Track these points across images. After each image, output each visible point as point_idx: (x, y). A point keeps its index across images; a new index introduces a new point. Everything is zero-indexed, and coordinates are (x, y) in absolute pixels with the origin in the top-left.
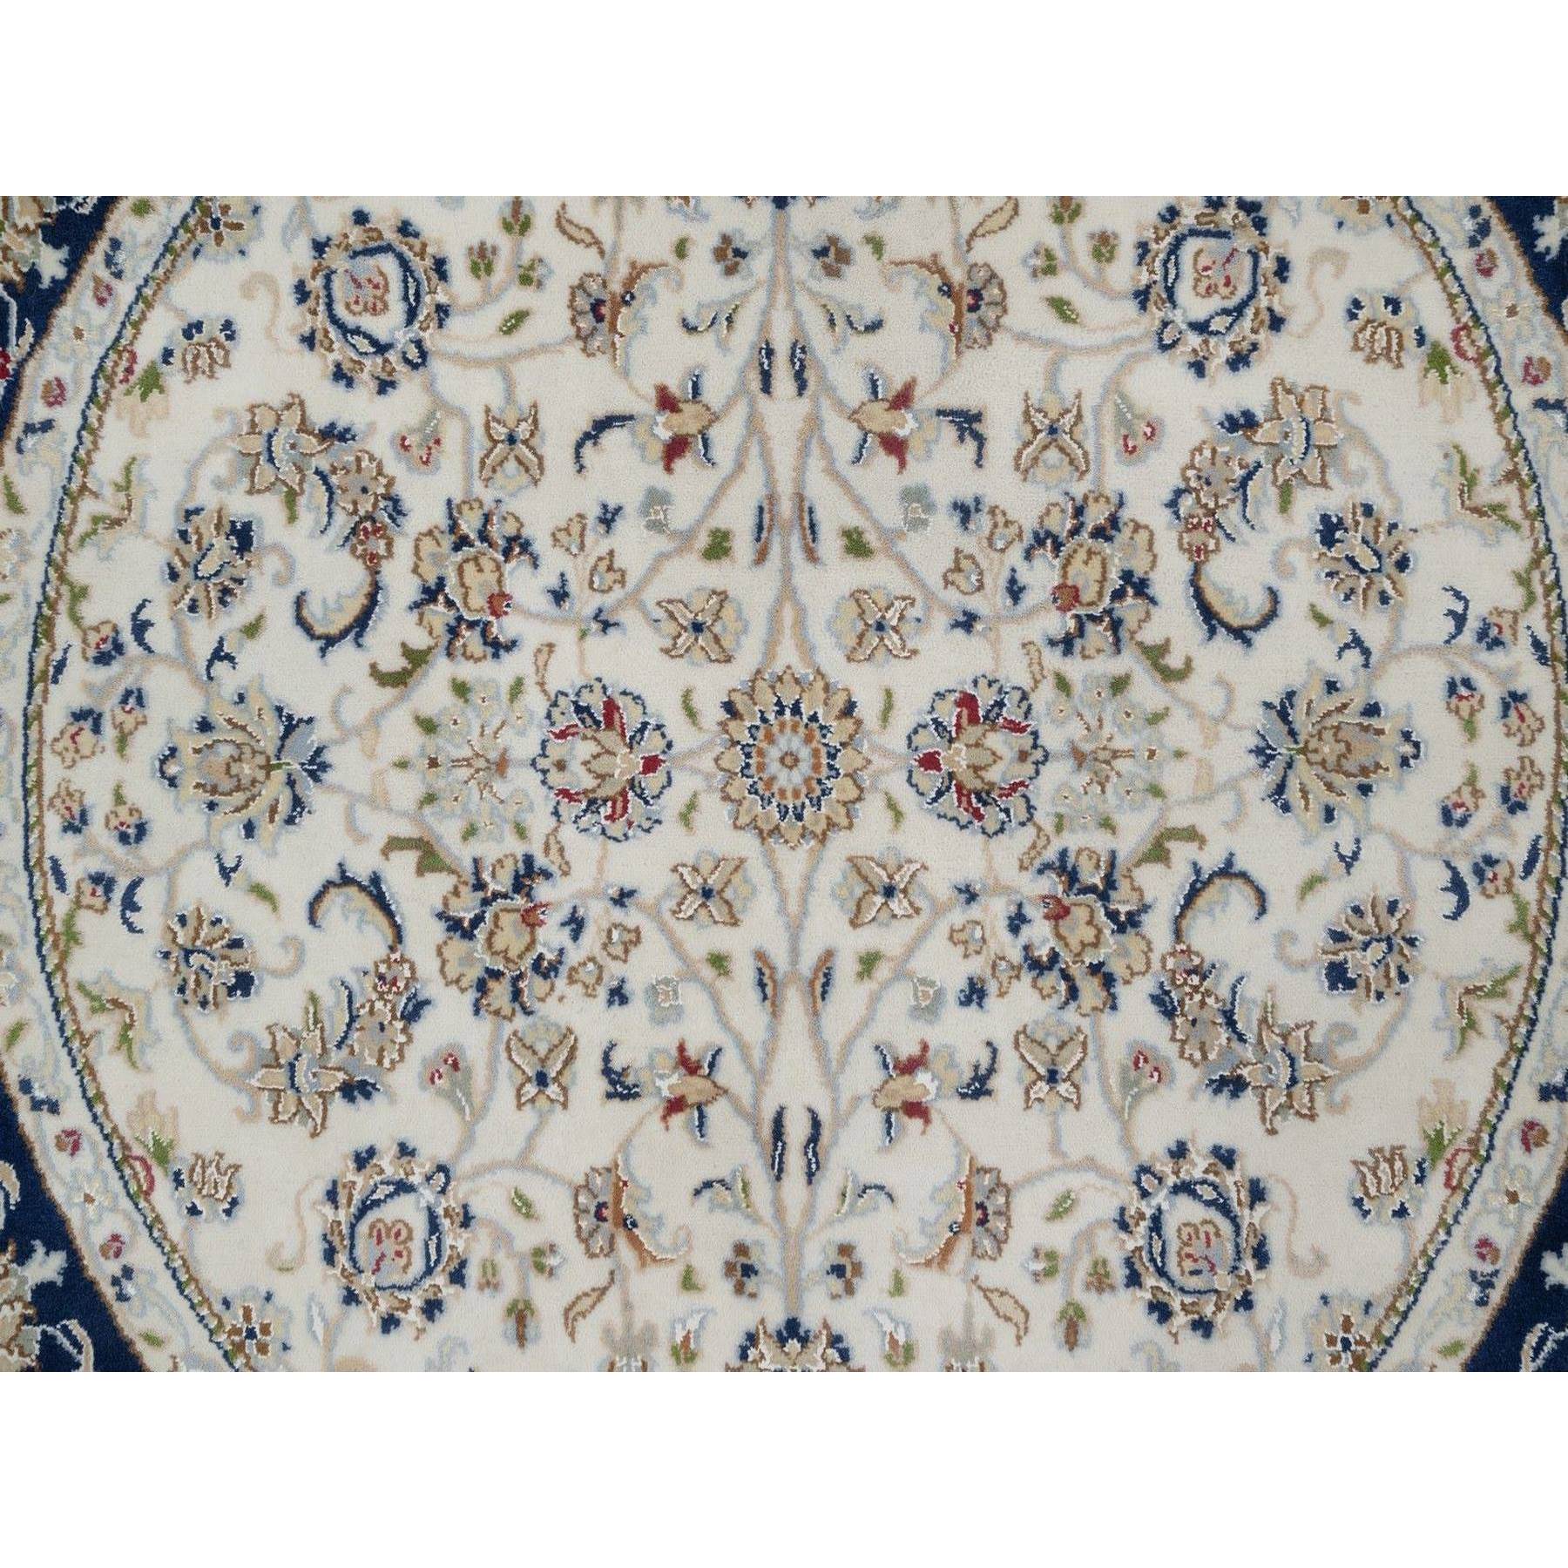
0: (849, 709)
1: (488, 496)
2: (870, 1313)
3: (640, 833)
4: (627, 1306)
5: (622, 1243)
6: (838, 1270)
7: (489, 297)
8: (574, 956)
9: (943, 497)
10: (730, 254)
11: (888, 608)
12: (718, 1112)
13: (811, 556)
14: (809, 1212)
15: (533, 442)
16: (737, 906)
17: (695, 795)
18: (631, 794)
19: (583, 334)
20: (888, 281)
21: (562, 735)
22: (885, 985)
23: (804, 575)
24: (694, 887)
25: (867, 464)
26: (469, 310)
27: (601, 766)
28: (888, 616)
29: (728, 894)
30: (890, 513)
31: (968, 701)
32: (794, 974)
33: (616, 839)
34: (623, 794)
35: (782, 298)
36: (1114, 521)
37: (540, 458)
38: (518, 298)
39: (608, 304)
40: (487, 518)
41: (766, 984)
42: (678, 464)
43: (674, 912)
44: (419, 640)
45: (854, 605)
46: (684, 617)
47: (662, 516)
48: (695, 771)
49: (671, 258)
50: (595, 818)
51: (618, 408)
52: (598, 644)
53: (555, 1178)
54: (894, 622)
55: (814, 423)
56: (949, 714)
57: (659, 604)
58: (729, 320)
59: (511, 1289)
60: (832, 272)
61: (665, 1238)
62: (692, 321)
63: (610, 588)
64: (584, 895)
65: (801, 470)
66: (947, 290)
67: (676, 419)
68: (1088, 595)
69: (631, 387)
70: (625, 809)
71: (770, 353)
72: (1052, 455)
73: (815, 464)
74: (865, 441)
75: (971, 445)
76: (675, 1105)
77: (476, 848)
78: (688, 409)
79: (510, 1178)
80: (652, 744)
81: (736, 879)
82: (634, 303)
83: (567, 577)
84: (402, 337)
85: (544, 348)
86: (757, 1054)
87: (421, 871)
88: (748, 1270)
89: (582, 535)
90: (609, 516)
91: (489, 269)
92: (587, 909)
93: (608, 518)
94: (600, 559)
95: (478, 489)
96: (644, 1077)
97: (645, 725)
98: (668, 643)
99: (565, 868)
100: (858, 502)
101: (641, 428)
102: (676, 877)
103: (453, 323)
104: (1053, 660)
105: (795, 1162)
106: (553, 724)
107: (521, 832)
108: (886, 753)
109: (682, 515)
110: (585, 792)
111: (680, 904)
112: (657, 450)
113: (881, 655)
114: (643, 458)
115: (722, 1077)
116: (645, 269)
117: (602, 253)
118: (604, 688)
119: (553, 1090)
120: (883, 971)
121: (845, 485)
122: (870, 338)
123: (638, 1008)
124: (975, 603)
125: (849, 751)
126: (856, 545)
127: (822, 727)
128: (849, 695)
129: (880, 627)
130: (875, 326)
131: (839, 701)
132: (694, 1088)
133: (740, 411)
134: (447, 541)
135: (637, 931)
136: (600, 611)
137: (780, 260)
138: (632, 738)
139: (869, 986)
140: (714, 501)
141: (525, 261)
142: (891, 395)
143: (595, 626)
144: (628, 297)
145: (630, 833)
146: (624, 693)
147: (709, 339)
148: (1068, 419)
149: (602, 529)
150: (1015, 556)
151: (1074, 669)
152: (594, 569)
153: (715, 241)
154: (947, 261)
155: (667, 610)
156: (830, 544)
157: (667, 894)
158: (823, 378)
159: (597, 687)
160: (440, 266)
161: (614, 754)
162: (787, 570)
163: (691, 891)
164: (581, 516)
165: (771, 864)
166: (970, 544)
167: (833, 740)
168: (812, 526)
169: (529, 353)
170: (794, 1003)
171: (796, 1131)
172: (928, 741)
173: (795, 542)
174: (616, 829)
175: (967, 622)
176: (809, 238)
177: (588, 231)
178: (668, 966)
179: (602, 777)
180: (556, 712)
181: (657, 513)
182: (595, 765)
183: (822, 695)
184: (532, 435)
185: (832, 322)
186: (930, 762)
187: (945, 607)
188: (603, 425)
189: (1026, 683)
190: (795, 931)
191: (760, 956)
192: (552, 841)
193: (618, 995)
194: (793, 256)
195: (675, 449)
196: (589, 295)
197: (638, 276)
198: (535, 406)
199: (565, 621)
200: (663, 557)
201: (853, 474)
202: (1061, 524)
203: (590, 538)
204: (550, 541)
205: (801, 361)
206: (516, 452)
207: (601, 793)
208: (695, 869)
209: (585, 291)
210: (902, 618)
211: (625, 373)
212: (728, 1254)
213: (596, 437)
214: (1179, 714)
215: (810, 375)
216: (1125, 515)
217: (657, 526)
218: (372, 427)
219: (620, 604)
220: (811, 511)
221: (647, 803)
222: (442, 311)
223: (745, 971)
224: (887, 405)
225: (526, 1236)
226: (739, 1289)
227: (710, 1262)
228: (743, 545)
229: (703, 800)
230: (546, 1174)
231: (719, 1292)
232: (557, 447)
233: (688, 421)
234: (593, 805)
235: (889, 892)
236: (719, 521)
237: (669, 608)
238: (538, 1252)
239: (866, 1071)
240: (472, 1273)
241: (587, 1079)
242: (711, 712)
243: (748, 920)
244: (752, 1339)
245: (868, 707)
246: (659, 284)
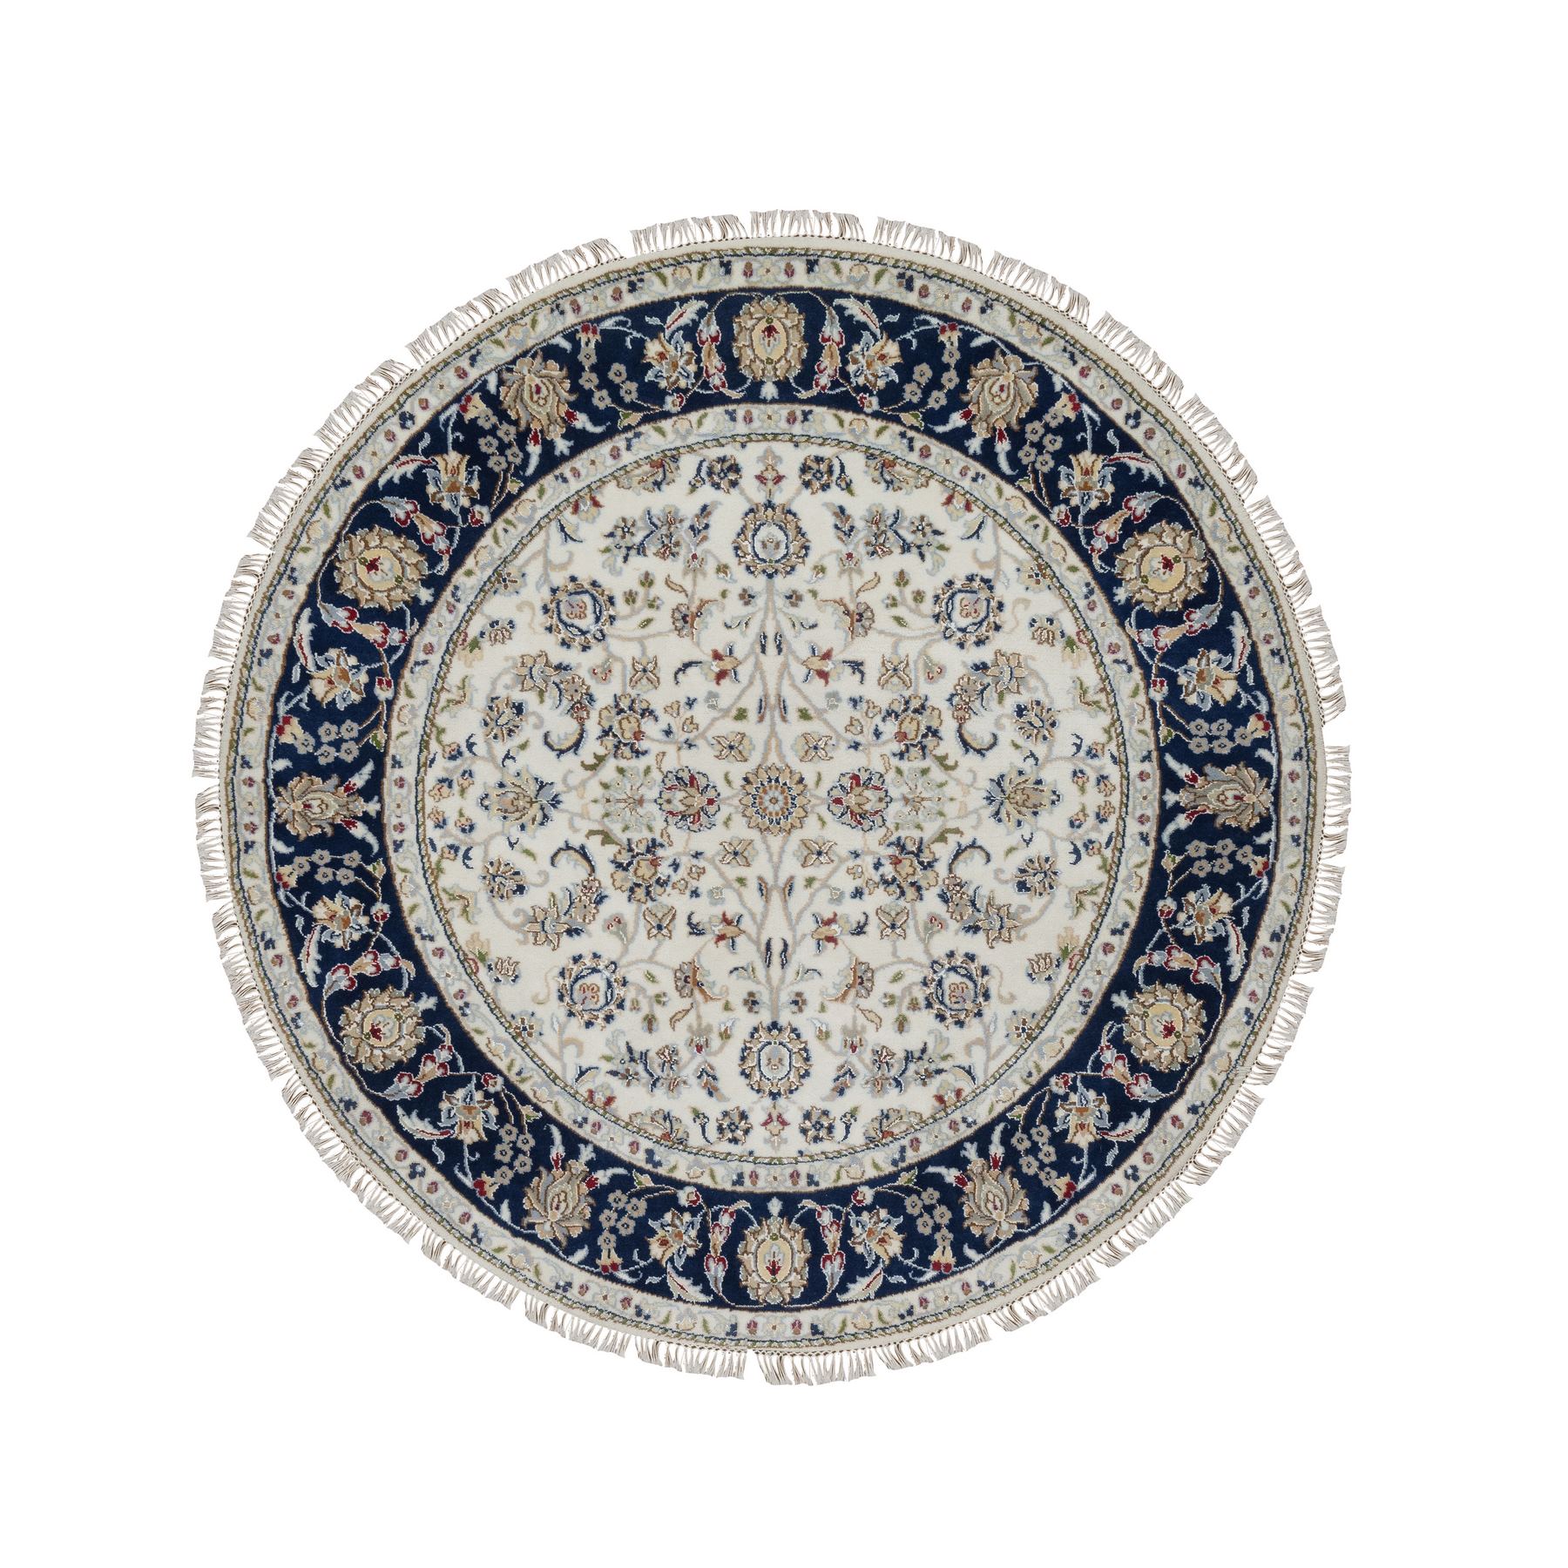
0: (801, 780)
1: (633, 693)
2: (810, 1020)
3: (705, 829)
4: (699, 1017)
5: (696, 992)
6: (796, 1003)
7: (634, 613)
8: (675, 878)
9: (845, 696)
10: (747, 596)
11: (819, 740)
12: (741, 940)
13: (784, 719)
14: (782, 980)
15: (655, 672)
16: (750, 858)
17: (730, 814)
18: (701, 813)
19: (678, 628)
20: (819, 608)
21: (669, 789)
22: (818, 890)
23: (780, 727)
24: (730, 851)
25: (810, 682)
26: (625, 618)
27: (688, 801)
28: (819, 743)
29: (746, 854)
30: (821, 703)
31: (856, 778)
32: (776, 886)
33: (695, 831)
34: (698, 813)
36: (923, 707)
37: (658, 678)
38: (647, 613)
39: (690, 616)
40: (633, 701)
41: (763, 889)
42: (723, 682)
43: (721, 861)
44: (601, 751)
45: (804, 739)
46: (725, 743)
47: (715, 702)
48: (731, 805)
49: (719, 598)
50: (685, 823)
51: (694, 659)
52: (685, 752)
53: (666, 967)
54: (822, 746)
55: (785, 666)
56: (847, 782)
57: (714, 738)
58: (746, 624)
59: (645, 1010)
60: (794, 605)
61: (716, 990)
62: (729, 624)
63: (692, 731)
64: (679, 854)
65: (779, 684)
66: (847, 613)
67: (721, 663)
68: (910, 736)
69: (701, 651)
70: (699, 819)
71: (765, 637)
72: (895, 680)
73: (786, 682)
74: (809, 673)
75: (858, 676)
76: (721, 938)
77: (628, 834)
78: (727, 660)
79: (645, 967)
80: (711, 794)
81: (749, 848)
82: (702, 616)
83: (672, 725)
84: (593, 628)
85: (660, 634)
86: (759, 918)
87: (603, 843)
88: (755, 1003)
89: (678, 709)
91: (634, 601)
92: (680, 859)
93: (690, 703)
94: (687, 719)
95: (629, 690)
96: (707, 926)
97: (708, 786)
98: (718, 753)
99: (670, 843)
100: (805, 698)
101: (705, 667)
102: (722, 847)
103: (617, 623)
104: (895, 761)
105: (776, 960)
106: (665, 784)
107: (650, 829)
108: (817, 798)
109: (724, 702)
110: (680, 812)
111: (723, 858)
112: (713, 676)
113: (816, 759)
114: (706, 679)
115: (742, 926)
116: (707, 602)
117: (687, 595)
118: (690, 771)
119: (665, 931)
120: (816, 885)
121: (799, 691)
122: (812, 631)
123: (704, 899)
124: (859, 739)
125: (801, 797)
126: (804, 715)
127: (789, 788)
128: (801, 775)
129: (816, 748)
130: (814, 626)
131: (797, 777)
132: (730, 931)
133: (752, 660)
134: (614, 711)
135: (704, 868)
136: (687, 740)
137: (770, 599)
138: (702, 791)
139: (810, 890)
140: (739, 697)
141: (651, 597)
142: (821, 654)
143: (685, 746)
144: (698, 614)
145: (702, 829)
146: (699, 773)
147: (737, 631)
148: (902, 666)
149: (687, 707)
150: (878, 719)
151: (905, 765)
152: (684, 723)
153: (740, 591)
154: (847, 600)
155: (717, 741)
156: (793, 714)
157: (717, 854)
158: (789, 647)
159: (686, 770)
160: (611, 600)
161: (694, 797)
162: (773, 725)
163: (728, 853)
164: (678, 702)
165: (765, 841)
166: (857, 715)
167: (794, 793)
168: (785, 707)
169: (654, 636)
170: (776, 897)
171: (777, 947)
172: (837, 793)
173: (777, 714)
174: (695, 827)
175: (856, 746)
176: (783, 590)
177: (680, 586)
178: (718, 882)
179: (688, 806)
180: (667, 780)
181: (713, 701)
182: (685, 801)
183: (789, 775)
184: (654, 669)
185: (794, 625)
186: (838, 801)
187: (845, 740)
188: (687, 665)
189: (882, 771)
190: (776, 869)
191: (760, 878)
192: (664, 832)
193: (695, 894)
194: (776, 598)
195: (721, 675)
196: (681, 613)
197: (704, 605)
198: (656, 657)
199: (671, 743)
200: (714, 720)
201: (804, 687)
202: (899, 708)
203: (682, 710)
204: (663, 711)
205: (780, 641)
206: (647, 676)
207: (687, 813)
208: (730, 844)
209: (679, 611)
210: (826, 744)
211: (698, 644)
212: (745, 996)
213: (684, 670)
214: (952, 784)
215: (784, 646)
216: (928, 704)
217: (713, 707)
218: (579, 665)
219: (696, 737)
220: (784, 701)
221: (709, 817)
222: (612, 618)
223: (753, 884)
224: (819, 658)
225: (652, 990)
226: (750, 1010)
227: (737, 999)
228: (753, 715)
229: (734, 817)
230: (662, 965)
231: (741, 1011)
232: (666, 674)
233: (727, 664)
234: (684, 817)
235: (819, 853)
236: (741, 705)
237: (718, 739)
238: (658, 996)
239: (808, 925)
240: (627, 1004)
241: (681, 927)
242: (738, 782)
243: (755, 864)
244: (756, 1030)
245: (810, 780)
246: (713, 608)
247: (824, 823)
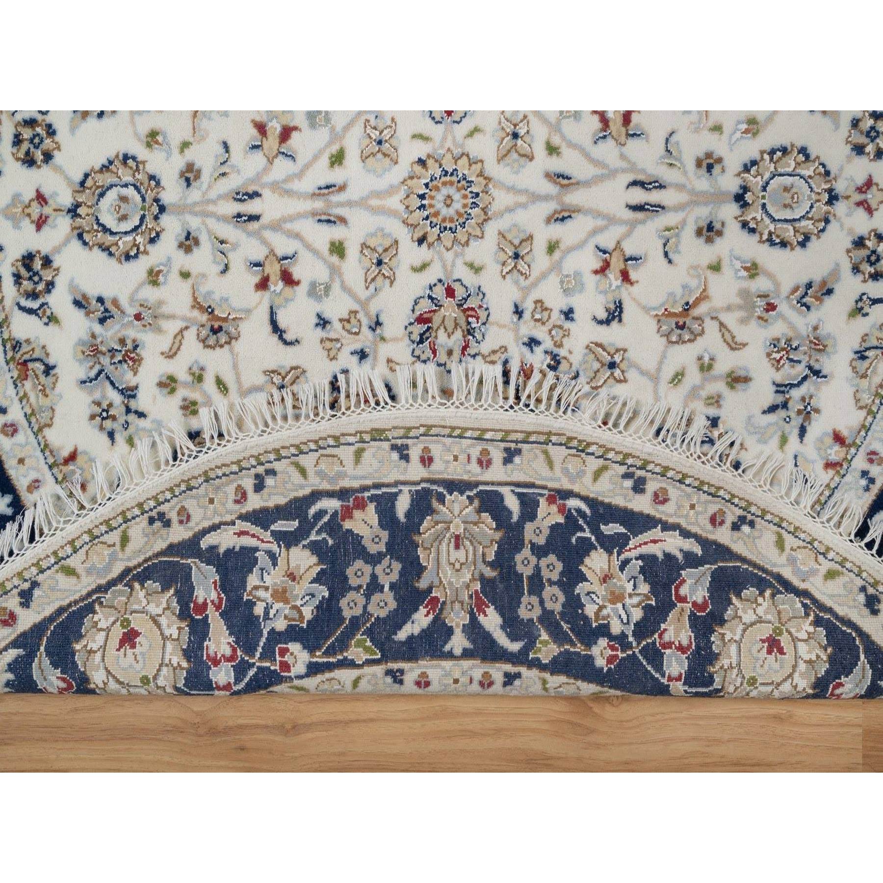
0: (422, 162)
2: (731, 146)
3: (485, 300)
4: (729, 308)
5: (696, 312)
6: (710, 168)
7: (208, 403)
8: (548, 344)
10: (188, 243)
11: (370, 137)
12: (630, 249)
13: (342, 188)
14: (680, 187)
15: (283, 374)
16: (523, 236)
17: (466, 264)
18: (465, 306)
19: (228, 340)
20: (203, 138)
21: (434, 352)
22: (563, 138)
23: (353, 193)
24: (513, 264)
25: (295, 152)
27: (450, 325)
28: (374, 137)
29: (516, 242)
30: (322, 136)
32: (558, 198)
33: (488, 316)
34: (465, 311)
35: (211, 208)
37: (292, 368)
38: (209, 384)
39: (213, 323)
41: (561, 217)
42: (296, 277)
43: (526, 278)
45: (368, 159)
46: (374, 271)
47: (322, 287)
48: (453, 265)
49: (190, 281)
50: (477, 330)
51: (266, 317)
52: (387, 331)
53: (664, 356)
54: (377, 133)
55: (275, 186)
57: (367, 288)
58: (222, 242)
59: (720, 387)
60: (198, 175)
61: (693, 283)
62: (222, 267)
63: (359, 321)
64: (517, 338)
65: (299, 195)
67: (272, 278)
69: (256, 307)
70: (473, 309)
71: (239, 216)
73: (296, 186)
74: (283, 153)
76: (625, 276)
78: (268, 270)
79: (663, 386)
80: (439, 292)
81: (509, 237)
82: (212, 306)
83: (353, 350)
85: (235, 366)
86: (600, 222)
88: (710, 228)
89: (331, 340)
90: (322, 322)
91: (194, 403)
92: (524, 336)
93: (323, 322)
94: (344, 328)
96: (610, 297)
97: (430, 297)
98: (387, 281)
99: (503, 349)
100: (316, 158)
101: (278, 301)
102: (508, 277)
105: (654, 197)
106: (429, 359)
108: (444, 139)
109: (322, 274)
110: (464, 336)
111: (522, 274)
112: (288, 290)
113: (394, 142)
114: (292, 300)
115: (610, 245)
116: (195, 299)
117: (187, 328)
118: (411, 324)
119: (617, 358)
120: (556, 140)
121: (307, 166)
122: (231, 149)
123: (577, 302)
125: (443, 162)
126: (338, 159)
127: (432, 180)
128: (414, 163)
129: (380, 142)
130: (226, 146)
131: (418, 169)
132: (617, 264)
133: (268, 234)
135: (536, 302)
136: (370, 327)
137: (191, 209)
138: (436, 306)
139: (564, 150)
140: (315, 252)
141: (189, 379)
142: (259, 137)
143: (378, 331)
144: (210, 311)
145: (485, 306)
146: (413, 311)
147: (231, 255)
149: (328, 327)
152: (349, 332)
153: (181, 252)
155: (370, 283)
156: (337, 176)
157: (516, 283)
158: (252, 181)
159: (410, 329)
160: (193, 436)
161: (444, 317)
162: (349, 204)
163: (515, 266)
164: (322, 341)
165: (501, 214)
167: (438, 172)
168: (328, 187)
169: (238, 375)
170: (574, 198)
171: (638, 196)
173: (336, 198)
174: (482, 315)
176: (180, 190)
177: (175, 337)
178: (553, 280)
179: (456, 325)
180: (423, 357)
181: (320, 290)
182: (450, 330)
183: (415, 180)
184: (279, 374)
185: (224, 174)
188: (275, 327)
190: (536, 198)
191: (548, 221)
192: (488, 359)
193: (568, 314)
194: (189, 201)
195: (288, 279)
196: (208, 336)
197: (199, 303)
198: (265, 372)
199: (375, 352)
200: (345, 288)
201: (301, 160)
203: (333, 335)
204: (334, 362)
205: (243, 195)
206: (288, 384)
207: (464, 327)
208: (504, 264)
209: (206, 339)
210: (375, 128)
211: (248, 311)
212: (702, 240)
213: (281, 331)
215: (250, 190)
217: (327, 289)
219: (367, 314)
220: (320, 188)
221: (469, 295)
223: (557, 231)
224: (264, 139)
225: (693, 377)
226: (720, 233)
227: (706, 253)
228: (337, 233)
229: (469, 258)
230: (661, 363)
231: (722, 247)
232: (286, 357)
233: (273, 270)
234: (470, 332)
235: (515, 136)
236: (325, 249)
237: (369, 282)
238: (702, 368)
239: (607, 151)
240: (712, 412)
241: (612, 335)
242: (423, 253)
243: (529, 230)
244: (744, 225)
245: (421, 150)
246: (203, 289)
247: (476, 130)
